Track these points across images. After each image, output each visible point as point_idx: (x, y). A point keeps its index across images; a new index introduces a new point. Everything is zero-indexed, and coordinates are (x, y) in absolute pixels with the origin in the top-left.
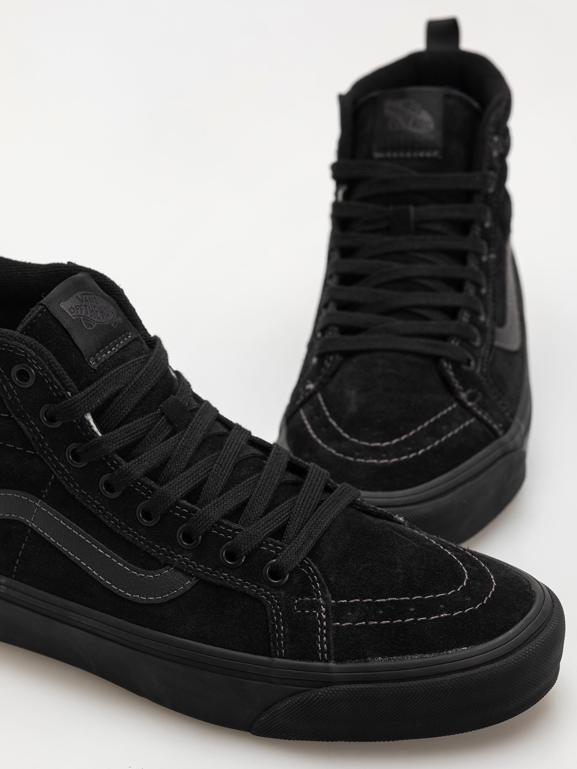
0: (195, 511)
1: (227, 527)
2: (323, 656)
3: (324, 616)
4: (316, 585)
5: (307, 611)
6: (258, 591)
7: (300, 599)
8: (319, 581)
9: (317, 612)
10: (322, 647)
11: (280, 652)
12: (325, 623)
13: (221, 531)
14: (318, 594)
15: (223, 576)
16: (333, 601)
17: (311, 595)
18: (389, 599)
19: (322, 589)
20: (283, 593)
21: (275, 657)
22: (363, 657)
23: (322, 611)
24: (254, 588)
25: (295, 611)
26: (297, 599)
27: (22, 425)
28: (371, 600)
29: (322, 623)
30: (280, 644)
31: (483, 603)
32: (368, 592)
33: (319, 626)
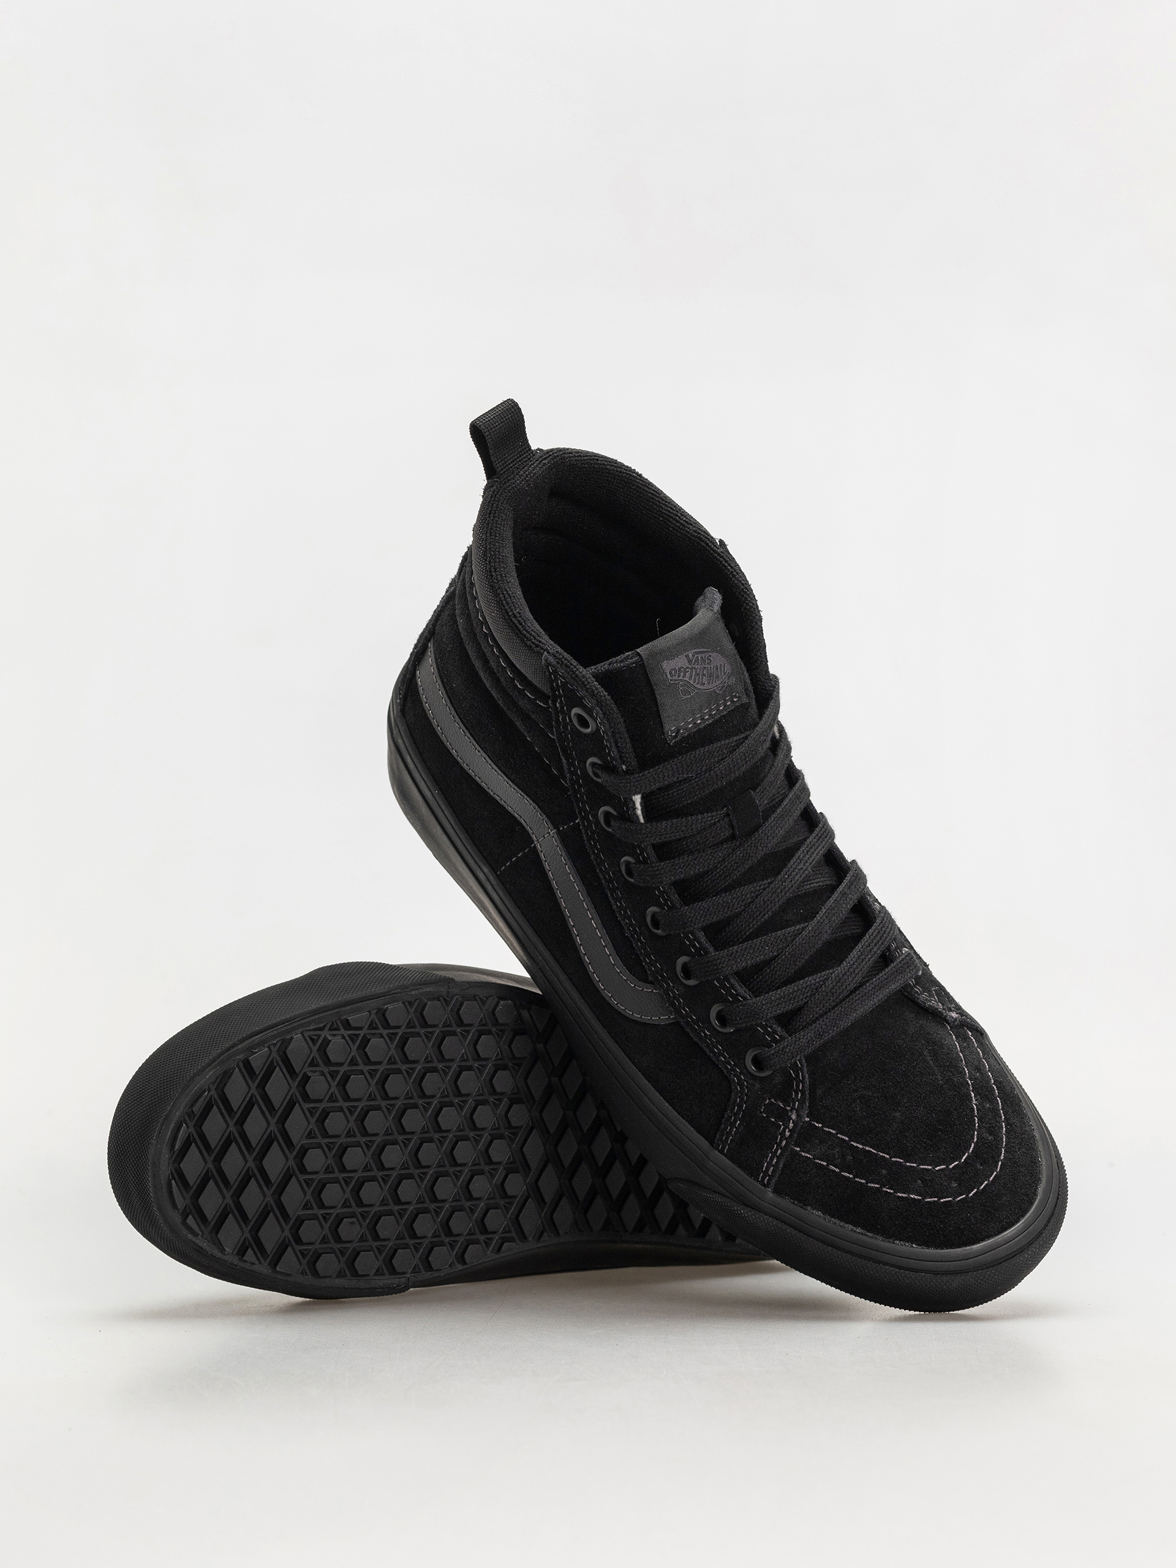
0: (707, 952)
1: (732, 986)
2: (763, 1178)
3: (787, 1134)
4: (797, 1094)
5: (773, 1120)
6: (732, 1070)
7: (773, 1100)
8: (803, 1092)
9: (783, 1124)
10: (767, 1169)
11: (723, 1148)
12: (784, 1143)
13: (724, 987)
14: (794, 1105)
15: (704, 1033)
16: (807, 1119)
17: (785, 1101)
18: (867, 1148)
19: (802, 1102)
20: (758, 1086)
21: (716, 1149)
22: (804, 1203)
23: (788, 1127)
24: (730, 1064)
25: (761, 1112)
26: (770, 1099)
27: (564, 761)
28: (847, 1139)
29: (781, 1141)
30: (727, 1139)
31: (967, 1196)
32: (849, 1128)
33: (776, 1143)
